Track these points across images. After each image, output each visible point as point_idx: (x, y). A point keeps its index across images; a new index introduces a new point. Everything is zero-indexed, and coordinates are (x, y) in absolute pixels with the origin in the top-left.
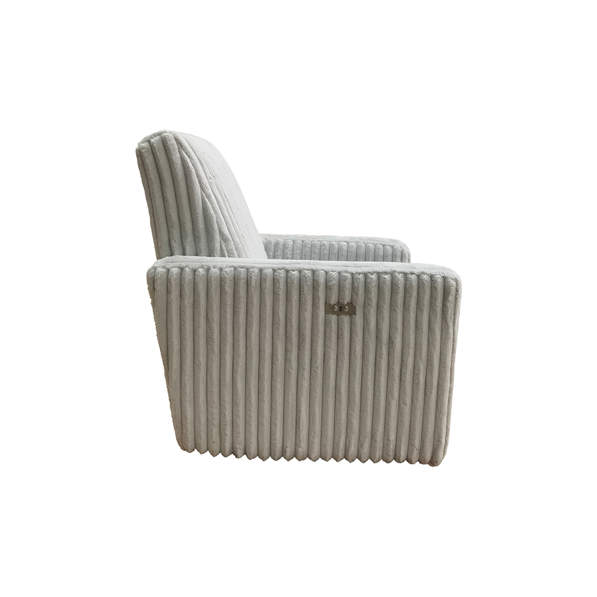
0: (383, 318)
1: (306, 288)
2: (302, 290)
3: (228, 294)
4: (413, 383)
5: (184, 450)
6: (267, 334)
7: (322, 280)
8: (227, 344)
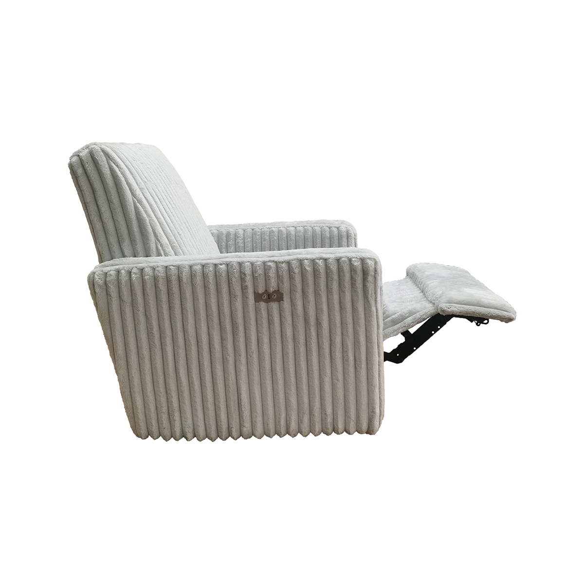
0: (309, 302)
1: (234, 280)
2: (231, 282)
3: (162, 292)
4: (343, 360)
5: (139, 437)
6: (203, 325)
7: (248, 271)
8: (166, 338)
